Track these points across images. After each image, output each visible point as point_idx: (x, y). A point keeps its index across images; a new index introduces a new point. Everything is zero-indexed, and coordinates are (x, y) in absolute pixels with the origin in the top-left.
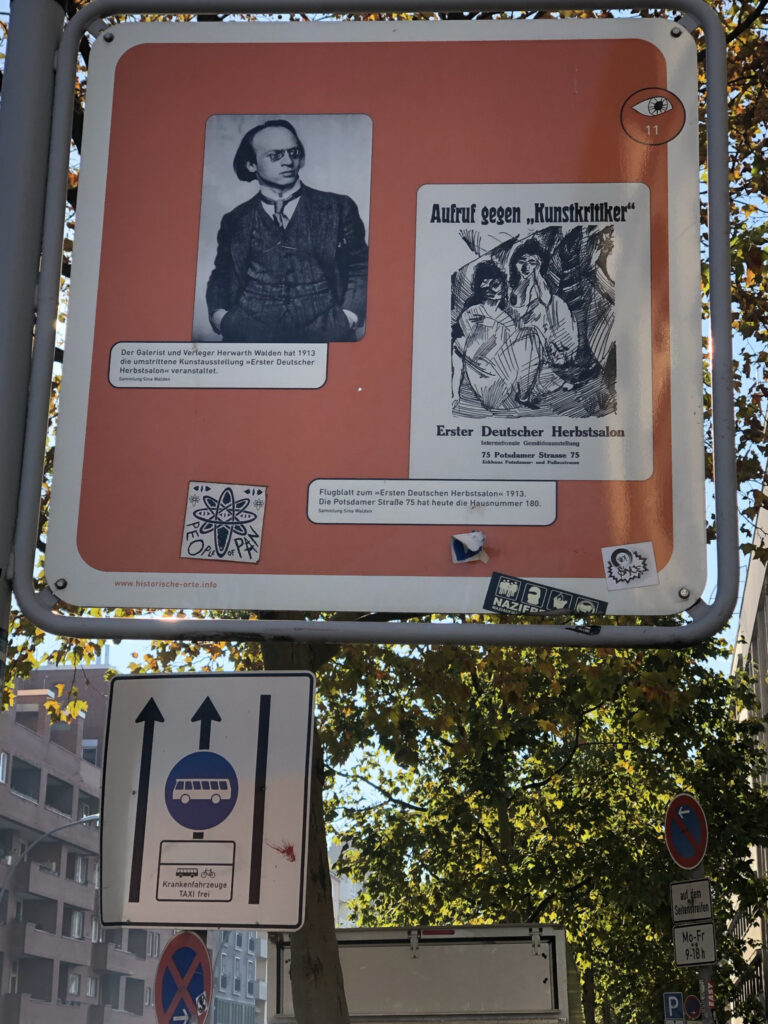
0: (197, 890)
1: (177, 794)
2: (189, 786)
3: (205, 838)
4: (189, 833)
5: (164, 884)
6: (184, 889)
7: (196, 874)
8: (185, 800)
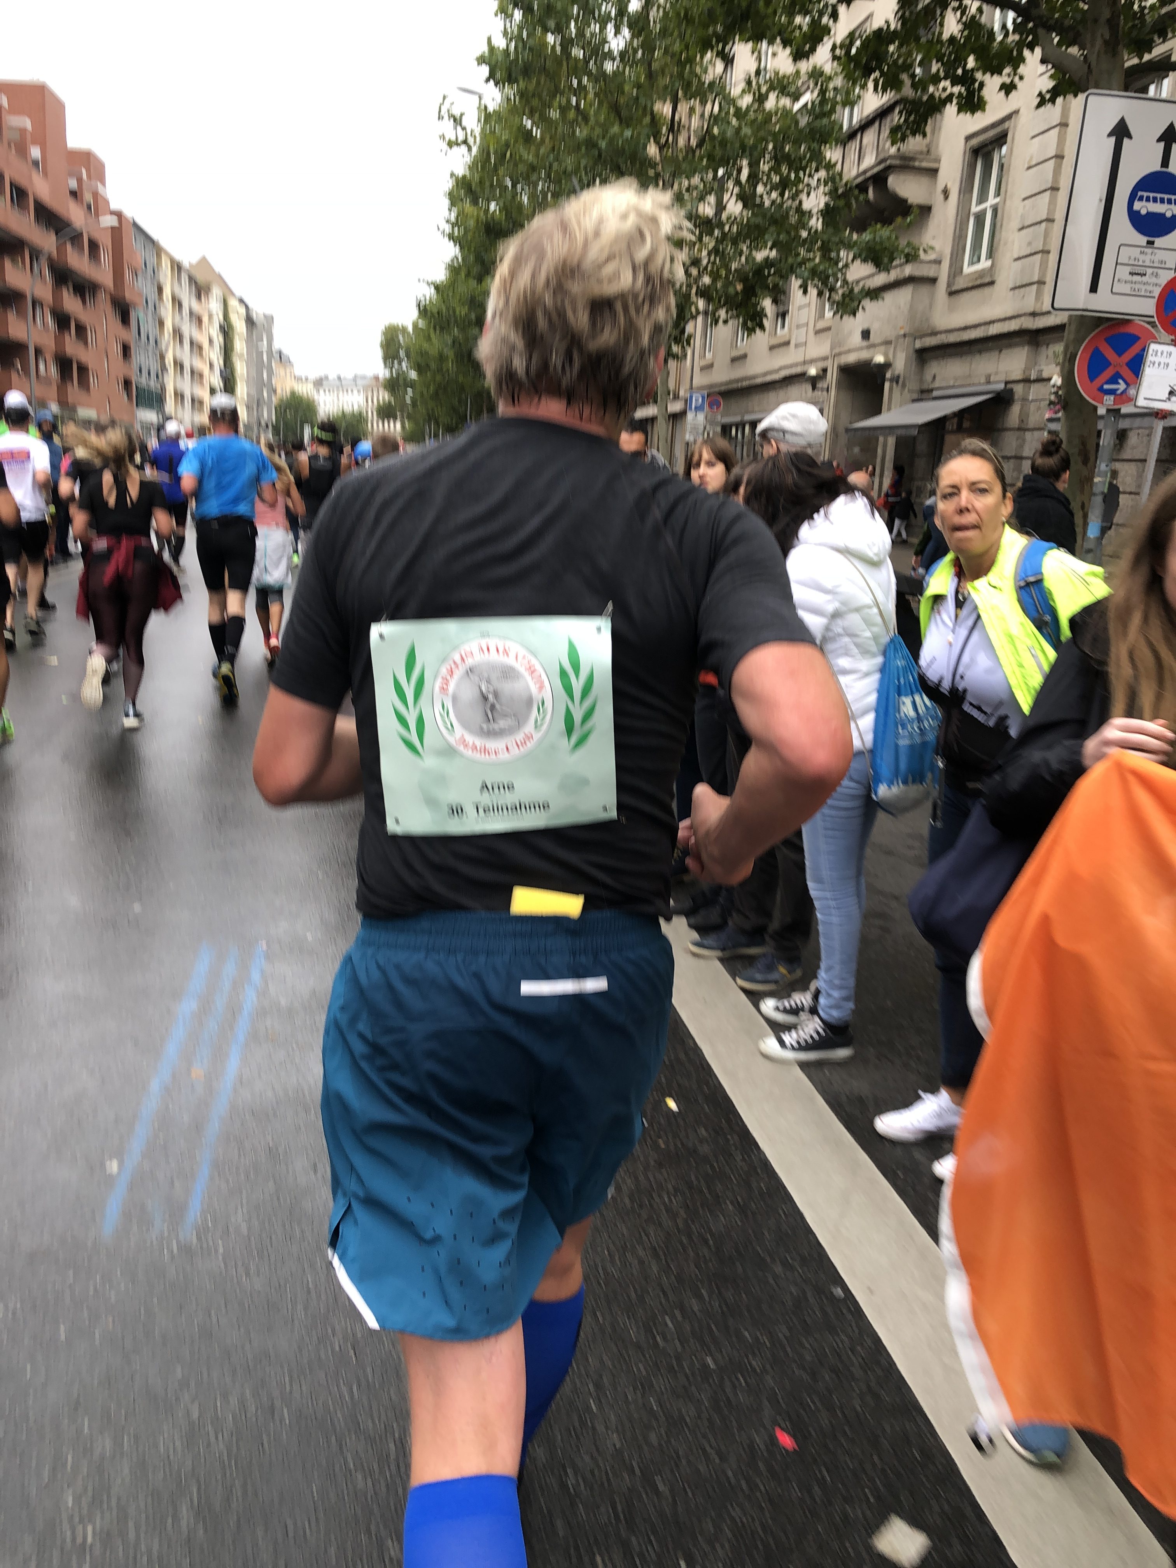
0: (1143, 288)
1: (1137, 205)
2: (1148, 199)
3: (1156, 245)
4: (1143, 240)
5: (1119, 280)
6: (1133, 285)
7: (1145, 275)
8: (1143, 212)
